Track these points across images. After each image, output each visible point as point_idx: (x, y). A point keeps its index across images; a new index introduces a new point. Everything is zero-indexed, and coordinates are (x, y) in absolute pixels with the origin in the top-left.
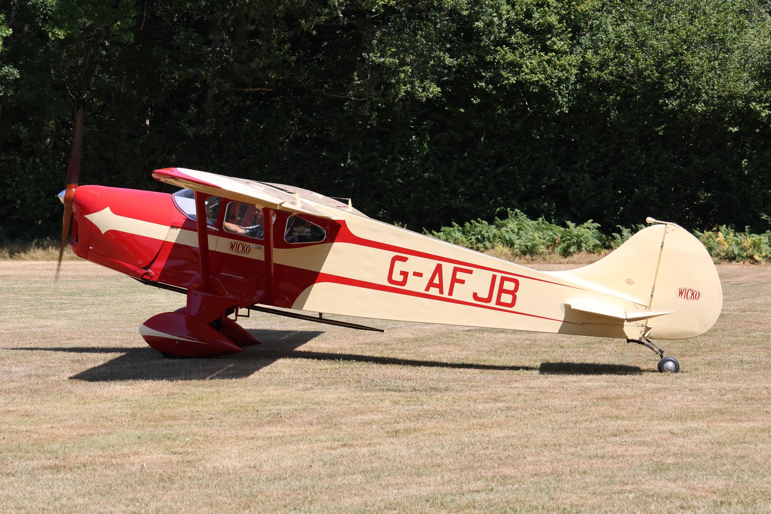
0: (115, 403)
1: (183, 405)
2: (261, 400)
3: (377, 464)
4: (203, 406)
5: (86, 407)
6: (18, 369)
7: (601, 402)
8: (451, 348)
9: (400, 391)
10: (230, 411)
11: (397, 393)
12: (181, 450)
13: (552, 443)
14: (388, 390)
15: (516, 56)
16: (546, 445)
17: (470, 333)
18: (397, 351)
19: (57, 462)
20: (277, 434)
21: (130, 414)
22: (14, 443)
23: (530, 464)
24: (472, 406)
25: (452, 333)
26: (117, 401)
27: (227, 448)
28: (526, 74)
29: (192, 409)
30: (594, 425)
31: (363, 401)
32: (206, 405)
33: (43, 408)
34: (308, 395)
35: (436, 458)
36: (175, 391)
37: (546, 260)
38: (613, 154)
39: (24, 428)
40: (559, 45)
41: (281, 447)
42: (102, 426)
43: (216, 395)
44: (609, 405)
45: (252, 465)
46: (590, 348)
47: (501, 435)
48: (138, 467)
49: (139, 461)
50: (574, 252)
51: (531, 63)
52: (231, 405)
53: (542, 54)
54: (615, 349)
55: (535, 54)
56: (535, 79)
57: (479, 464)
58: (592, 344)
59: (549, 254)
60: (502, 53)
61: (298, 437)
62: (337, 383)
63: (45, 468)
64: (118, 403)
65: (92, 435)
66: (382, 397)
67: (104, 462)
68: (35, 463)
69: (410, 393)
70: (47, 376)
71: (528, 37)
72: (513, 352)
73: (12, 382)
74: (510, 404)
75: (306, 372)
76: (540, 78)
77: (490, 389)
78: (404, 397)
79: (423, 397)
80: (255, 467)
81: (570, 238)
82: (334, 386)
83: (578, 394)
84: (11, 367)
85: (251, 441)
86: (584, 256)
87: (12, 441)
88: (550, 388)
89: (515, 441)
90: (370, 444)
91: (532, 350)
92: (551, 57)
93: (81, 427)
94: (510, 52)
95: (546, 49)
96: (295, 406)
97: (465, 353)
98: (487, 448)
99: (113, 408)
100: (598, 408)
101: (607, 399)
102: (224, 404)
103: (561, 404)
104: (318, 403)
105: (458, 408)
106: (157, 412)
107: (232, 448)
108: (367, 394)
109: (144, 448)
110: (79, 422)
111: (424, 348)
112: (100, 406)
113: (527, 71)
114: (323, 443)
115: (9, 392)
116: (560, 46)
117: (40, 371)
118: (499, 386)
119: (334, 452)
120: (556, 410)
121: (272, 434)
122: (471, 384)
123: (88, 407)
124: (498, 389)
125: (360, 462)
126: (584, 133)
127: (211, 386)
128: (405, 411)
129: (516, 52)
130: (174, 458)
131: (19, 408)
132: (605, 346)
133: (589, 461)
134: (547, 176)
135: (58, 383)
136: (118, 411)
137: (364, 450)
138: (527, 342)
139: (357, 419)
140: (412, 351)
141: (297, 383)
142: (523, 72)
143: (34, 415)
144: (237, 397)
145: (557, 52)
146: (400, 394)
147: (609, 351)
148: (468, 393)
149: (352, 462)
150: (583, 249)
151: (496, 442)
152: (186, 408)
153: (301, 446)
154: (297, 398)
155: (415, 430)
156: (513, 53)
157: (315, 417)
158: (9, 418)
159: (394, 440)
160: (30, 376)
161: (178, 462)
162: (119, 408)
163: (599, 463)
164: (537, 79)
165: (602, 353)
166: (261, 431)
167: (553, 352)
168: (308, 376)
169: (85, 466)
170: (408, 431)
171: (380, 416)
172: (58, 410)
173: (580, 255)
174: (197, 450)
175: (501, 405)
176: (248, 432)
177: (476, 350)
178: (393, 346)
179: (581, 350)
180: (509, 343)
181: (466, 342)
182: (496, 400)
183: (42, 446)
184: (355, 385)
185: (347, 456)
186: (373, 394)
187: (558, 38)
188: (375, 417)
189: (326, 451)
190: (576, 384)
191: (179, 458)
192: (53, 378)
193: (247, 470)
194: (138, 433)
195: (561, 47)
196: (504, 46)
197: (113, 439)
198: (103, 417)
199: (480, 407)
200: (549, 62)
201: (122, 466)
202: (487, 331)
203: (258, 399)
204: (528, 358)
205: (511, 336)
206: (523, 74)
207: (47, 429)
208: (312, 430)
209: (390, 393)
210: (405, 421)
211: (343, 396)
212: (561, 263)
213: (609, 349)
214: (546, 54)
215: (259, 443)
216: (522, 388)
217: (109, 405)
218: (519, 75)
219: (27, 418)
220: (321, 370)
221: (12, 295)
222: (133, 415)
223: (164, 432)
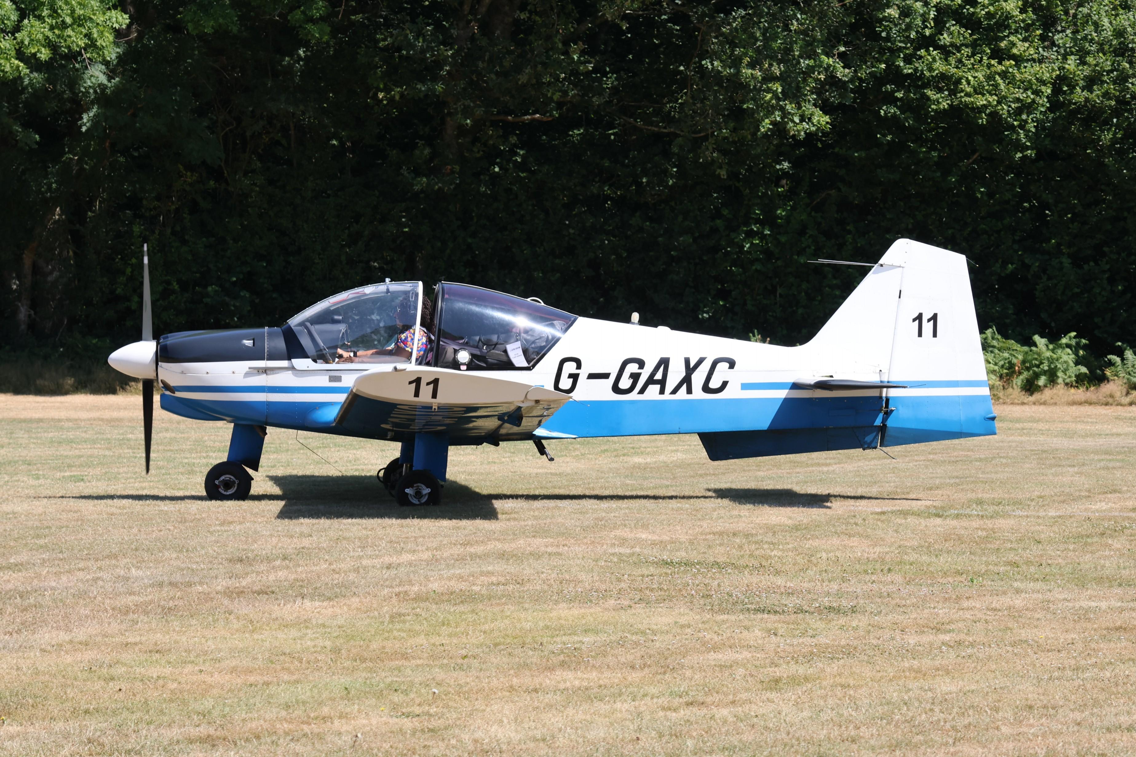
0: (304, 631)
1: (417, 634)
2: (547, 627)
3: (748, 737)
4: (450, 636)
5: (256, 636)
6: (140, 573)
7: (1116, 635)
8: (854, 542)
9: (776, 612)
10: (496, 645)
11: (772, 616)
12: (417, 710)
13: (1039, 704)
14: (757, 611)
15: (950, 65)
16: (1031, 707)
17: (883, 517)
18: (766, 546)
19: (211, 731)
20: (577, 683)
21: (329, 648)
22: (138, 696)
23: (1007, 739)
24: (898, 638)
25: (855, 516)
26: (307, 627)
27: (495, 707)
28: (968, 95)
29: (432, 641)
30: (1108, 674)
31: (716, 628)
32: (456, 635)
33: (184, 639)
34: (624, 617)
35: (847, 727)
36: (403, 611)
37: (999, 398)
38: (1109, 227)
39: (154, 672)
40: (1020, 48)
41: (585, 706)
42: (283, 668)
43: (470, 617)
44: (1127, 640)
45: (539, 737)
46: (1086, 544)
47: (953, 688)
48: (348, 739)
49: (350, 728)
50: (1045, 386)
51: (975, 77)
52: (496, 634)
53: (993, 62)
54: (1128, 547)
55: (980, 61)
56: (981, 103)
57: (921, 737)
58: (1088, 537)
59: (1004, 388)
60: (927, 60)
61: (612, 690)
62: (670, 598)
63: (191, 741)
64: (309, 631)
65: (267, 684)
66: (746, 623)
67: (290, 730)
68: (175, 732)
69: (793, 617)
70: (190, 585)
71: (971, 35)
72: (958, 549)
73: (130, 594)
74: (962, 636)
75: (619, 580)
76: (989, 102)
77: (926, 611)
78: (784, 622)
79: (815, 623)
80: (544, 740)
81: (1037, 363)
82: (667, 603)
83: (1074, 621)
84: (129, 569)
85: (534, 695)
86: (1062, 392)
87: (134, 695)
88: (1026, 610)
89: (977, 700)
90: (733, 702)
91: (989, 546)
92: (1007, 68)
93: (250, 671)
94: (940, 59)
95: (999, 55)
96: (603, 637)
97: (878, 549)
98: (931, 710)
99: (301, 638)
100: (1112, 645)
101: (1125, 629)
102: (485, 632)
103: (1047, 638)
104: (643, 633)
105: (875, 642)
106: (374, 646)
107: (503, 707)
108: (722, 617)
109: (356, 707)
110: (247, 662)
111: (811, 542)
112: (281, 635)
113: (969, 89)
114: (655, 700)
115: (126, 611)
116: (1022, 49)
117: (177, 577)
118: (940, 605)
119: (674, 714)
120: (1039, 648)
121: (568, 684)
122: (894, 602)
123: (260, 637)
124: (940, 612)
125: (720, 733)
126: (1061, 191)
127: (462, 602)
128: (787, 647)
129: (950, 59)
130: (408, 724)
131: (144, 639)
132: (1110, 541)
133: (1108, 735)
134: (1000, 261)
135: (207, 597)
136: (309, 643)
137: (725, 712)
138: (980, 533)
139: (708, 659)
140: (790, 546)
141: (604, 597)
142: (962, 91)
143: (170, 650)
144: (507, 622)
145: (1019, 60)
146: (777, 617)
147: (1118, 550)
148: (890, 617)
149: (707, 732)
150: (1060, 380)
151: (946, 700)
152: (421, 640)
153: (618, 705)
154: (605, 623)
155: (806, 679)
156: (946, 60)
157: (639, 655)
158: (126, 656)
159: (773, 695)
160: (161, 585)
161: (414, 732)
162: (311, 640)
163: (1124, 738)
164: (985, 102)
165: (1107, 553)
166: (550, 679)
167: (1024, 549)
168: (623, 585)
169: (258, 737)
170: (794, 681)
171: (746, 654)
172: (210, 643)
173: (1054, 391)
174: (445, 710)
175: (947, 637)
176: (527, 680)
177: (896, 545)
178: (760, 537)
179: (1071, 548)
180: (950, 534)
181: (880, 533)
182: (937, 630)
183: (185, 703)
184: (702, 602)
185: (697, 723)
186: (733, 618)
187: (1019, 36)
188: (739, 657)
189: (661, 714)
190: (1071, 605)
191: (416, 723)
192: (200, 589)
193: (532, 745)
194: (345, 680)
195: (1024, 51)
196: (931, 49)
197: (303, 692)
198: (285, 654)
199: (912, 642)
200: (1004, 75)
201: (320, 737)
202: (913, 514)
203: (541, 624)
204: (984, 559)
205: (952, 522)
206: (962, 94)
207: (192, 673)
208: (635, 676)
209: (760, 616)
210: (789, 662)
211: (683, 620)
212: (1023, 404)
213: (1119, 546)
214: (1000, 63)
215: (549, 698)
216: (980, 610)
217: (294, 633)
218: (955, 95)
219: (158, 656)
220: (643, 576)
221: (126, 451)
222: (336, 651)
223: (389, 680)
